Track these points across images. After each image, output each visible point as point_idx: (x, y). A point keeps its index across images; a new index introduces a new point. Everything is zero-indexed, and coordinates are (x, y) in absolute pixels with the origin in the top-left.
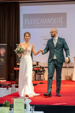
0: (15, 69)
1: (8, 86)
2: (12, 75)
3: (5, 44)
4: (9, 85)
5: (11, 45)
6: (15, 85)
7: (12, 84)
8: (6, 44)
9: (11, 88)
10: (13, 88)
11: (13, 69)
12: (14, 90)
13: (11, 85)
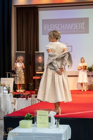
0: (34, 78)
1: (27, 96)
2: (31, 84)
3: (23, 51)
4: (29, 95)
5: (30, 53)
6: (35, 95)
7: (32, 94)
8: (25, 52)
9: (30, 98)
10: (32, 99)
11: (32, 77)
12: (34, 101)
13: (30, 95)
